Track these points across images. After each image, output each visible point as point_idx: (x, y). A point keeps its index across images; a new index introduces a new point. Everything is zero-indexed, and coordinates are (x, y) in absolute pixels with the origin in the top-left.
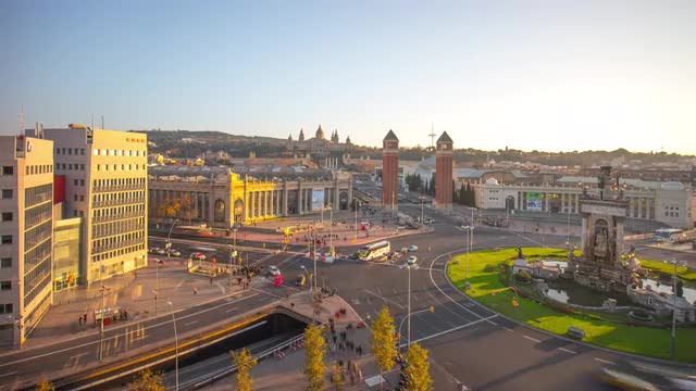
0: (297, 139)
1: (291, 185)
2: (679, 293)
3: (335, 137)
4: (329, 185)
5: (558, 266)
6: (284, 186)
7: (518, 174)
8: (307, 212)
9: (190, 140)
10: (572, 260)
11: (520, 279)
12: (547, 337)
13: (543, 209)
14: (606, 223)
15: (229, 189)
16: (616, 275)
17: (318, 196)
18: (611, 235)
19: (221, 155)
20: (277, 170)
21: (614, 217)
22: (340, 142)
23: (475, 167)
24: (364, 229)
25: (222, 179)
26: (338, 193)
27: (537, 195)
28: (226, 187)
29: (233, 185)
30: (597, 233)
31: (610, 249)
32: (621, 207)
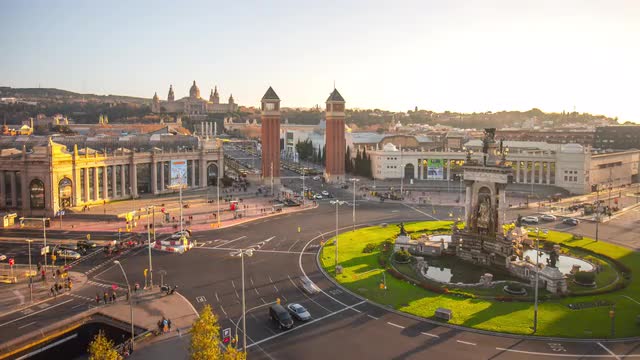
0: (166, 99)
1: (141, 158)
2: (552, 263)
3: (215, 96)
4: (193, 155)
5: (442, 241)
6: (131, 159)
7: (422, 138)
8: (164, 190)
9: (13, 99)
10: (456, 233)
11: (400, 258)
12: (413, 322)
13: (445, 177)
14: (489, 192)
15: (50, 164)
16: (498, 246)
17: (179, 172)
18: (493, 203)
19: (57, 120)
20: (126, 138)
21: (496, 184)
22: (221, 102)
23: (380, 131)
24: (233, 208)
25: (38, 152)
26: (205, 167)
27: (438, 161)
28: (46, 163)
29: (55, 160)
30: (480, 202)
31: (493, 220)
32: (503, 173)
